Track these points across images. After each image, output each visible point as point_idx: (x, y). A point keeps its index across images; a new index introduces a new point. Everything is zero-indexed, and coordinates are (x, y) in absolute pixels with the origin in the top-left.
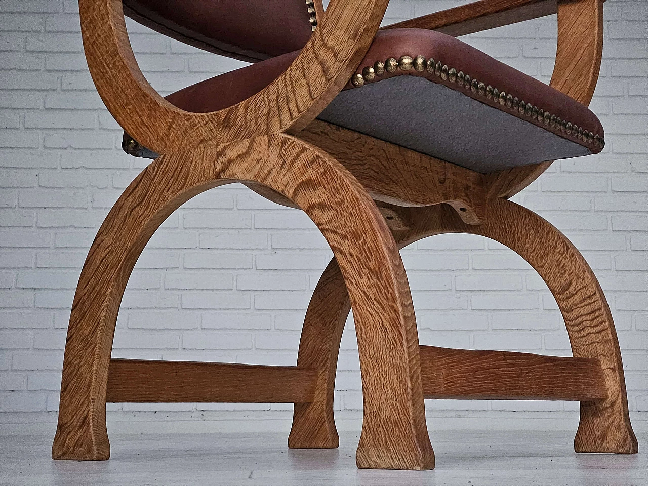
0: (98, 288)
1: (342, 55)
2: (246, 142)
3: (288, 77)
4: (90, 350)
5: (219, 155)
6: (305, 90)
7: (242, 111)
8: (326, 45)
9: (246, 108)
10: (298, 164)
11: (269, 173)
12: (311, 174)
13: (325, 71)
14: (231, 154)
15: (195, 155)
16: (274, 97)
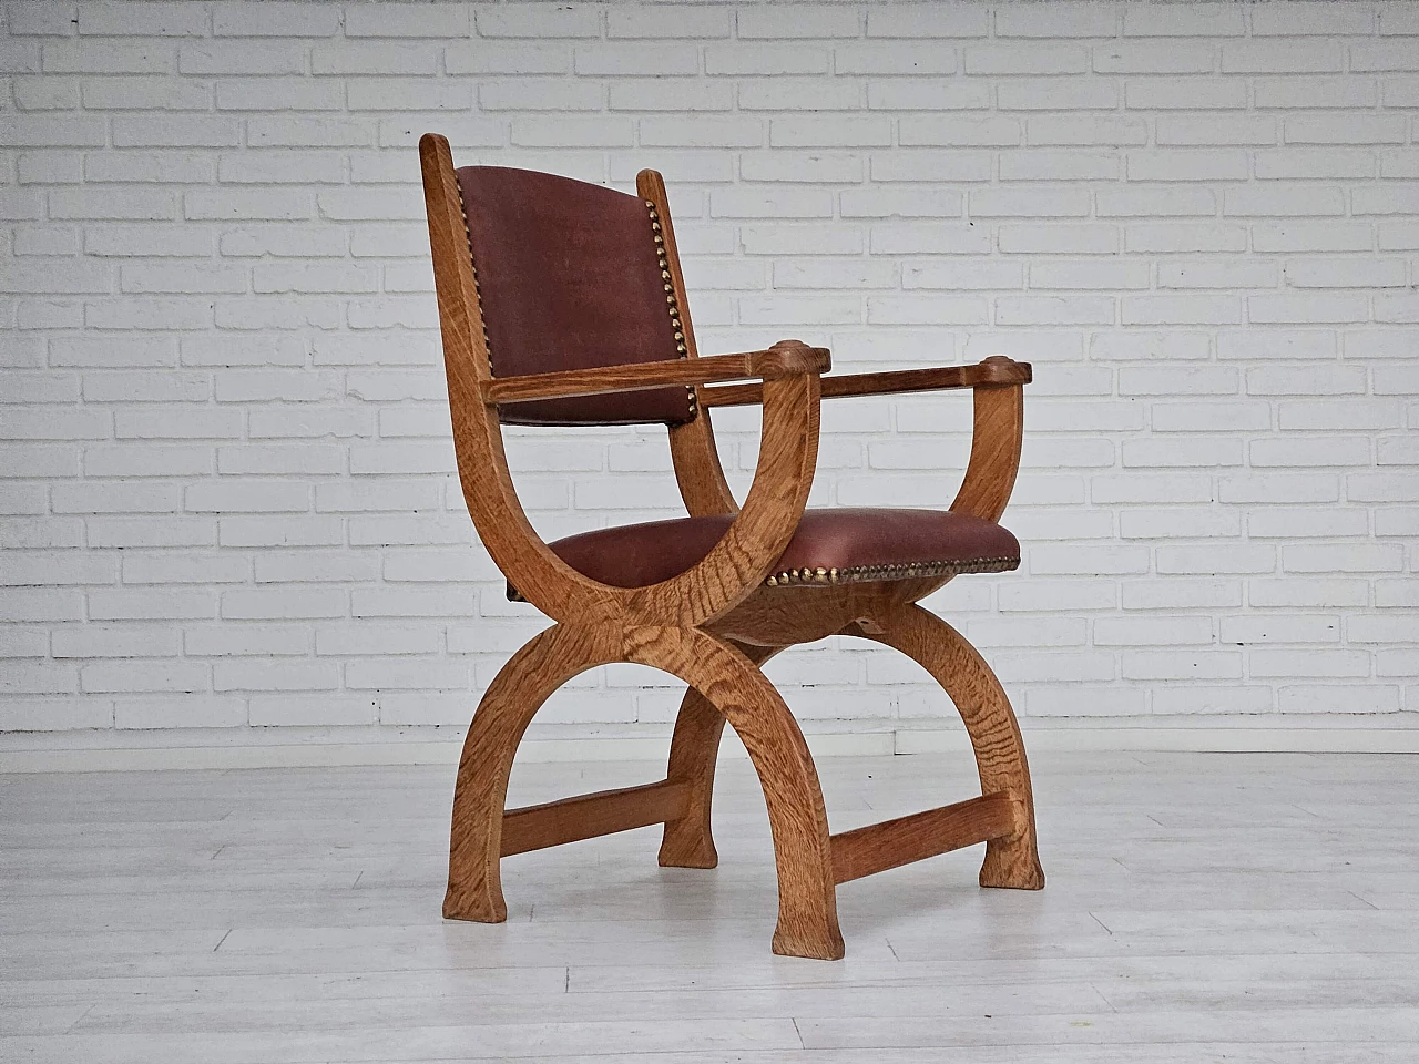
0: (489, 750)
1: (757, 563)
2: (657, 629)
3: (700, 573)
4: (483, 812)
5: (626, 637)
6: (719, 590)
7: (650, 596)
8: (740, 548)
9: (655, 594)
10: (713, 663)
11: (682, 666)
12: (726, 675)
13: (740, 575)
14: (640, 639)
15: (598, 632)
16: (686, 590)
